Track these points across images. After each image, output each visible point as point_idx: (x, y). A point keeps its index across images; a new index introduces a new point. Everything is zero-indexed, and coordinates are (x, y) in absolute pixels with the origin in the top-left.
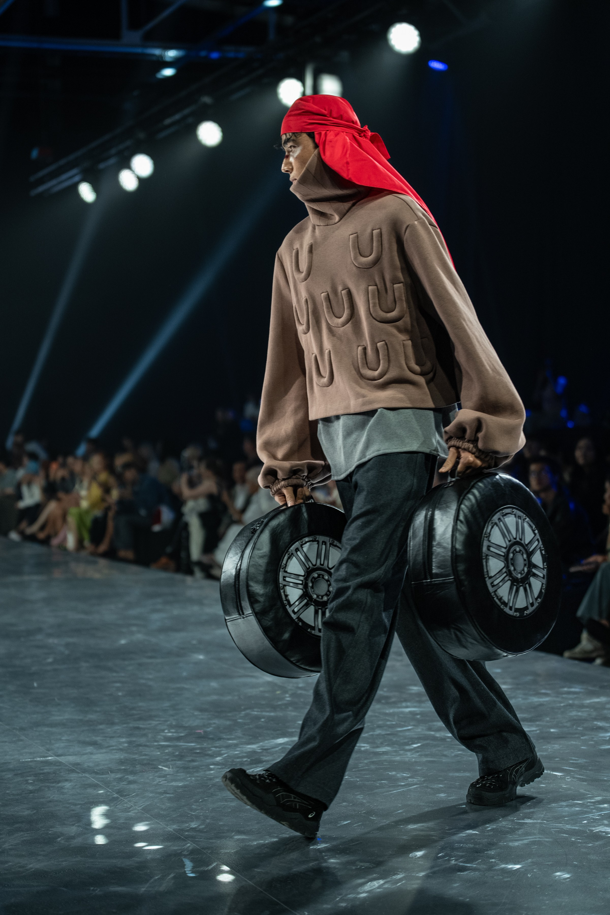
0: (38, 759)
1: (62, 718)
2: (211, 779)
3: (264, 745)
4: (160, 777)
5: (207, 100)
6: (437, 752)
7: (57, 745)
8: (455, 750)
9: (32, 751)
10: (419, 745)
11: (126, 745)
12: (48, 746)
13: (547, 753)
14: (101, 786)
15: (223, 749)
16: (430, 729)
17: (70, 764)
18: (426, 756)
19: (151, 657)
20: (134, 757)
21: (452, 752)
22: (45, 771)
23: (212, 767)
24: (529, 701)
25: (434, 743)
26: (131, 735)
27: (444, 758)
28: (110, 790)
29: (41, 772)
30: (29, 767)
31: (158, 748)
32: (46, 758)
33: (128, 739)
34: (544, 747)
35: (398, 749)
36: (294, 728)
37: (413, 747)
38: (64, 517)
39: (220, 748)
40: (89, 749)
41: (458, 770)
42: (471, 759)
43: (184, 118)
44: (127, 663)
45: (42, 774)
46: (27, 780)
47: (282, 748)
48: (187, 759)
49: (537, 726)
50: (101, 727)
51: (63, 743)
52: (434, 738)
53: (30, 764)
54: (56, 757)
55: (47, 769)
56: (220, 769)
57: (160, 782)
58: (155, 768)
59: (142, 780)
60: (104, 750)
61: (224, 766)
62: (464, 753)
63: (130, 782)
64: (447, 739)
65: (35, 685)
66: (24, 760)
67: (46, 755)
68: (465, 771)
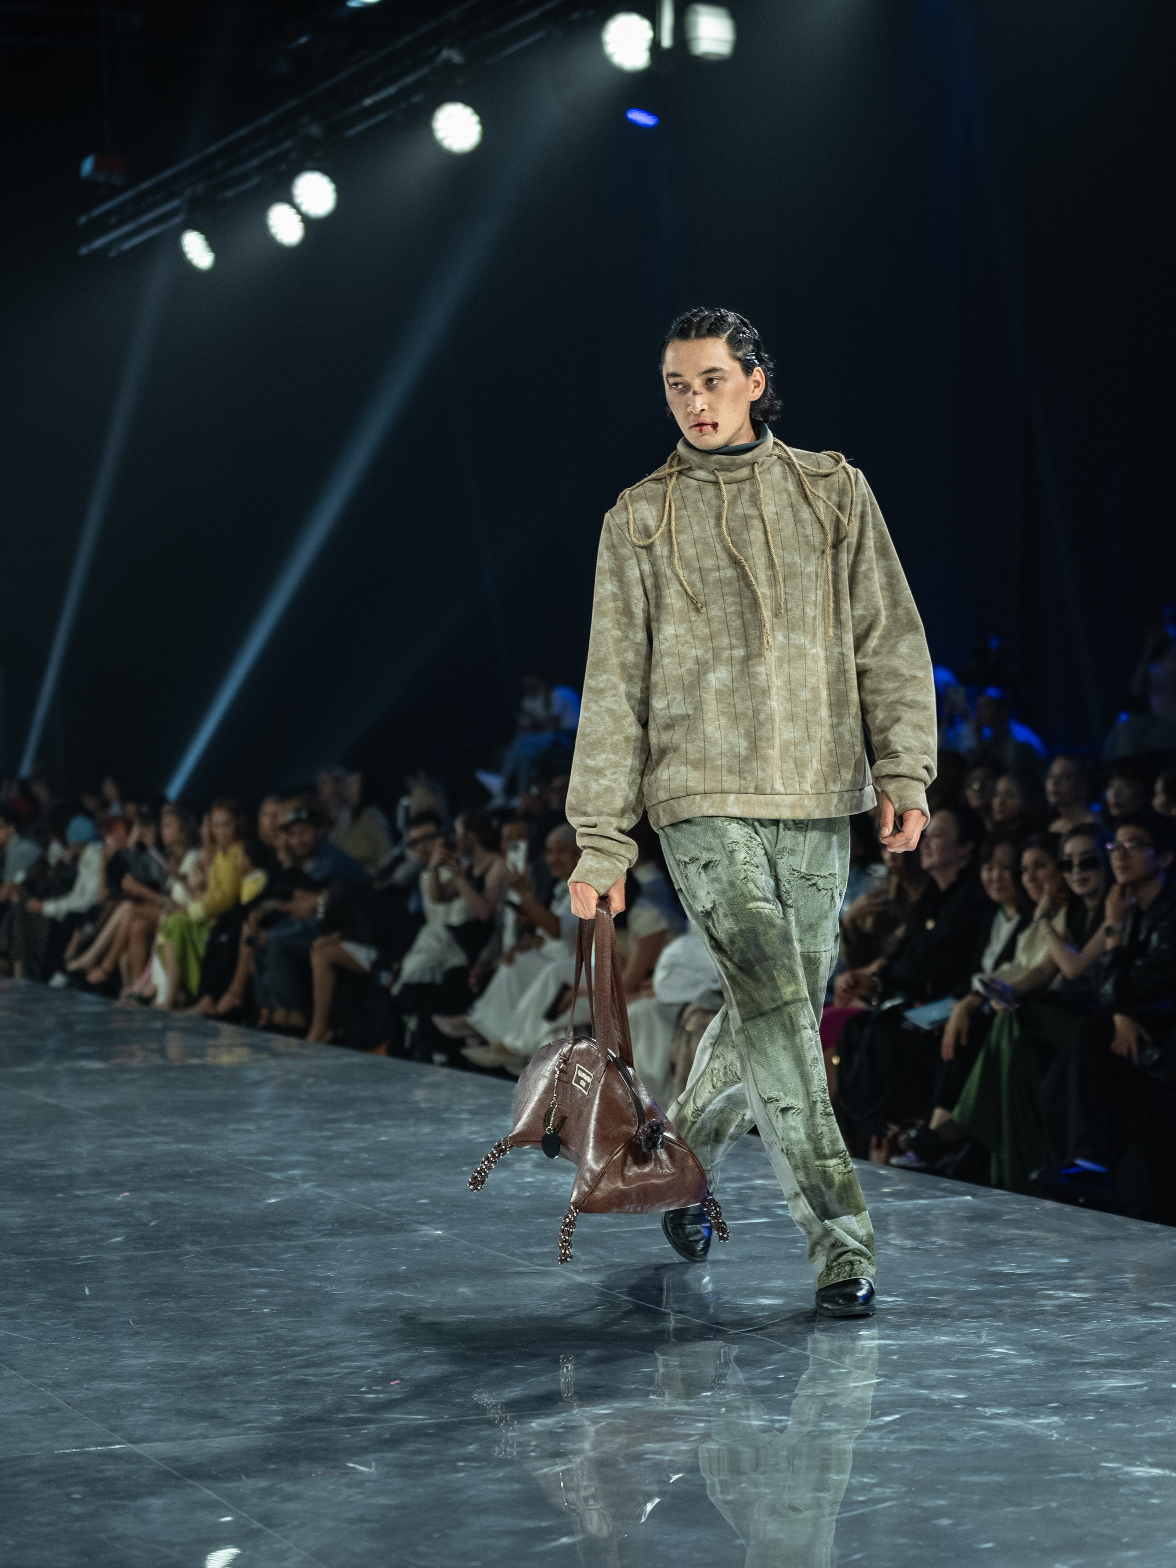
0: (92, 1449)
1: (144, 1361)
2: (457, 1491)
3: (570, 1418)
4: (349, 1486)
5: (453, 55)
6: (934, 1432)
7: (133, 1419)
8: (973, 1428)
9: (79, 1432)
10: (897, 1416)
11: (279, 1418)
12: (113, 1422)
13: (1164, 1434)
14: (225, 1507)
15: (485, 1426)
16: (919, 1384)
17: (160, 1459)
18: (911, 1439)
19: (330, 1234)
20: (296, 1443)
21: (966, 1433)
22: (108, 1474)
23: (461, 1464)
24: (1126, 1324)
25: (929, 1412)
26: (289, 1398)
27: (948, 1444)
28: (244, 1515)
29: (99, 1475)
30: (73, 1465)
31: (347, 1426)
32: (109, 1447)
33: (283, 1407)
34: (1158, 1421)
35: (853, 1427)
36: (634, 1383)
37: (883, 1421)
38: (149, 935)
39: (478, 1424)
40: (201, 1427)
41: (977, 1470)
42: (1004, 1446)
43: (405, 93)
44: (280, 1244)
45: (101, 1480)
46: (68, 1494)
47: (609, 1424)
48: (409, 1449)
49: (1144, 1376)
50: (226, 1380)
51: (145, 1414)
52: (929, 1403)
53: (76, 1459)
54: (130, 1445)
55: (111, 1470)
56: (477, 1468)
57: (350, 1496)
58: (338, 1468)
59: (313, 1493)
60: (233, 1430)
61: (485, 1464)
62: (990, 1434)
63: (287, 1498)
64: (955, 1405)
65: (87, 1292)
66: (62, 1451)
67: (110, 1440)
68: (992, 1471)
